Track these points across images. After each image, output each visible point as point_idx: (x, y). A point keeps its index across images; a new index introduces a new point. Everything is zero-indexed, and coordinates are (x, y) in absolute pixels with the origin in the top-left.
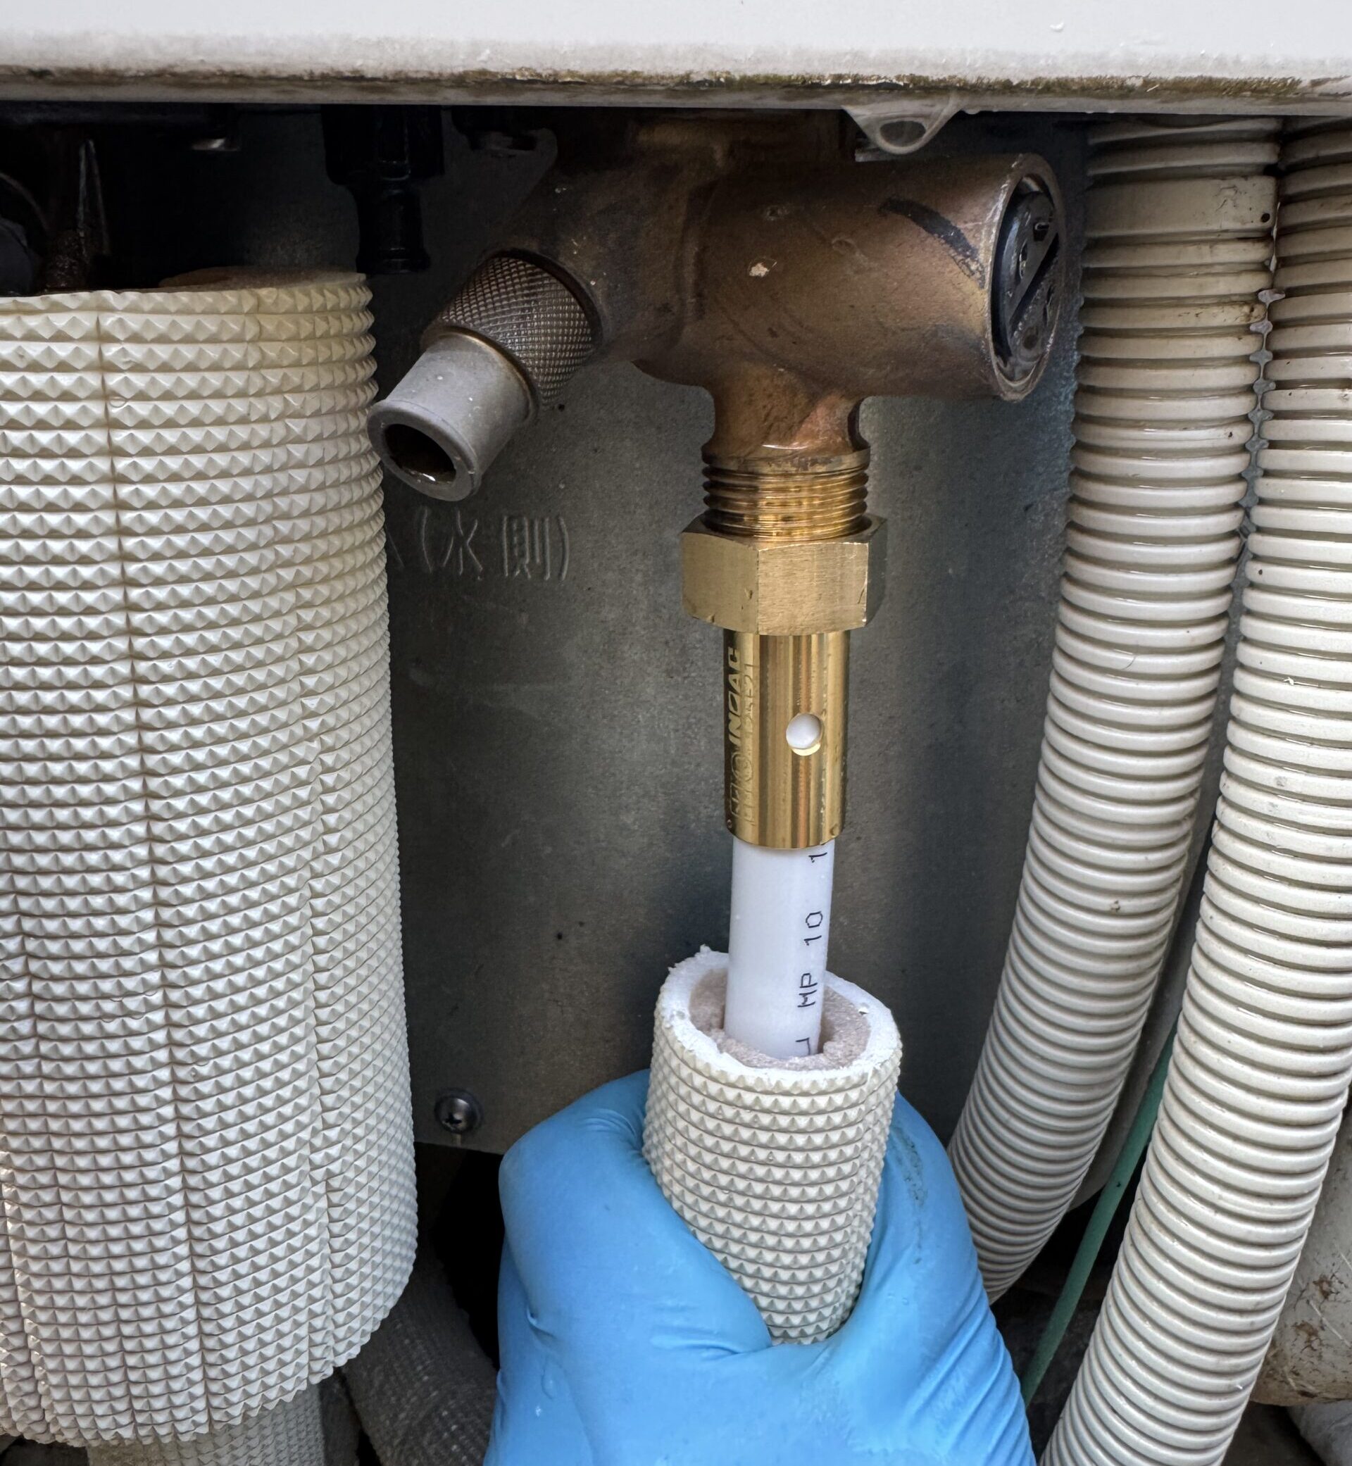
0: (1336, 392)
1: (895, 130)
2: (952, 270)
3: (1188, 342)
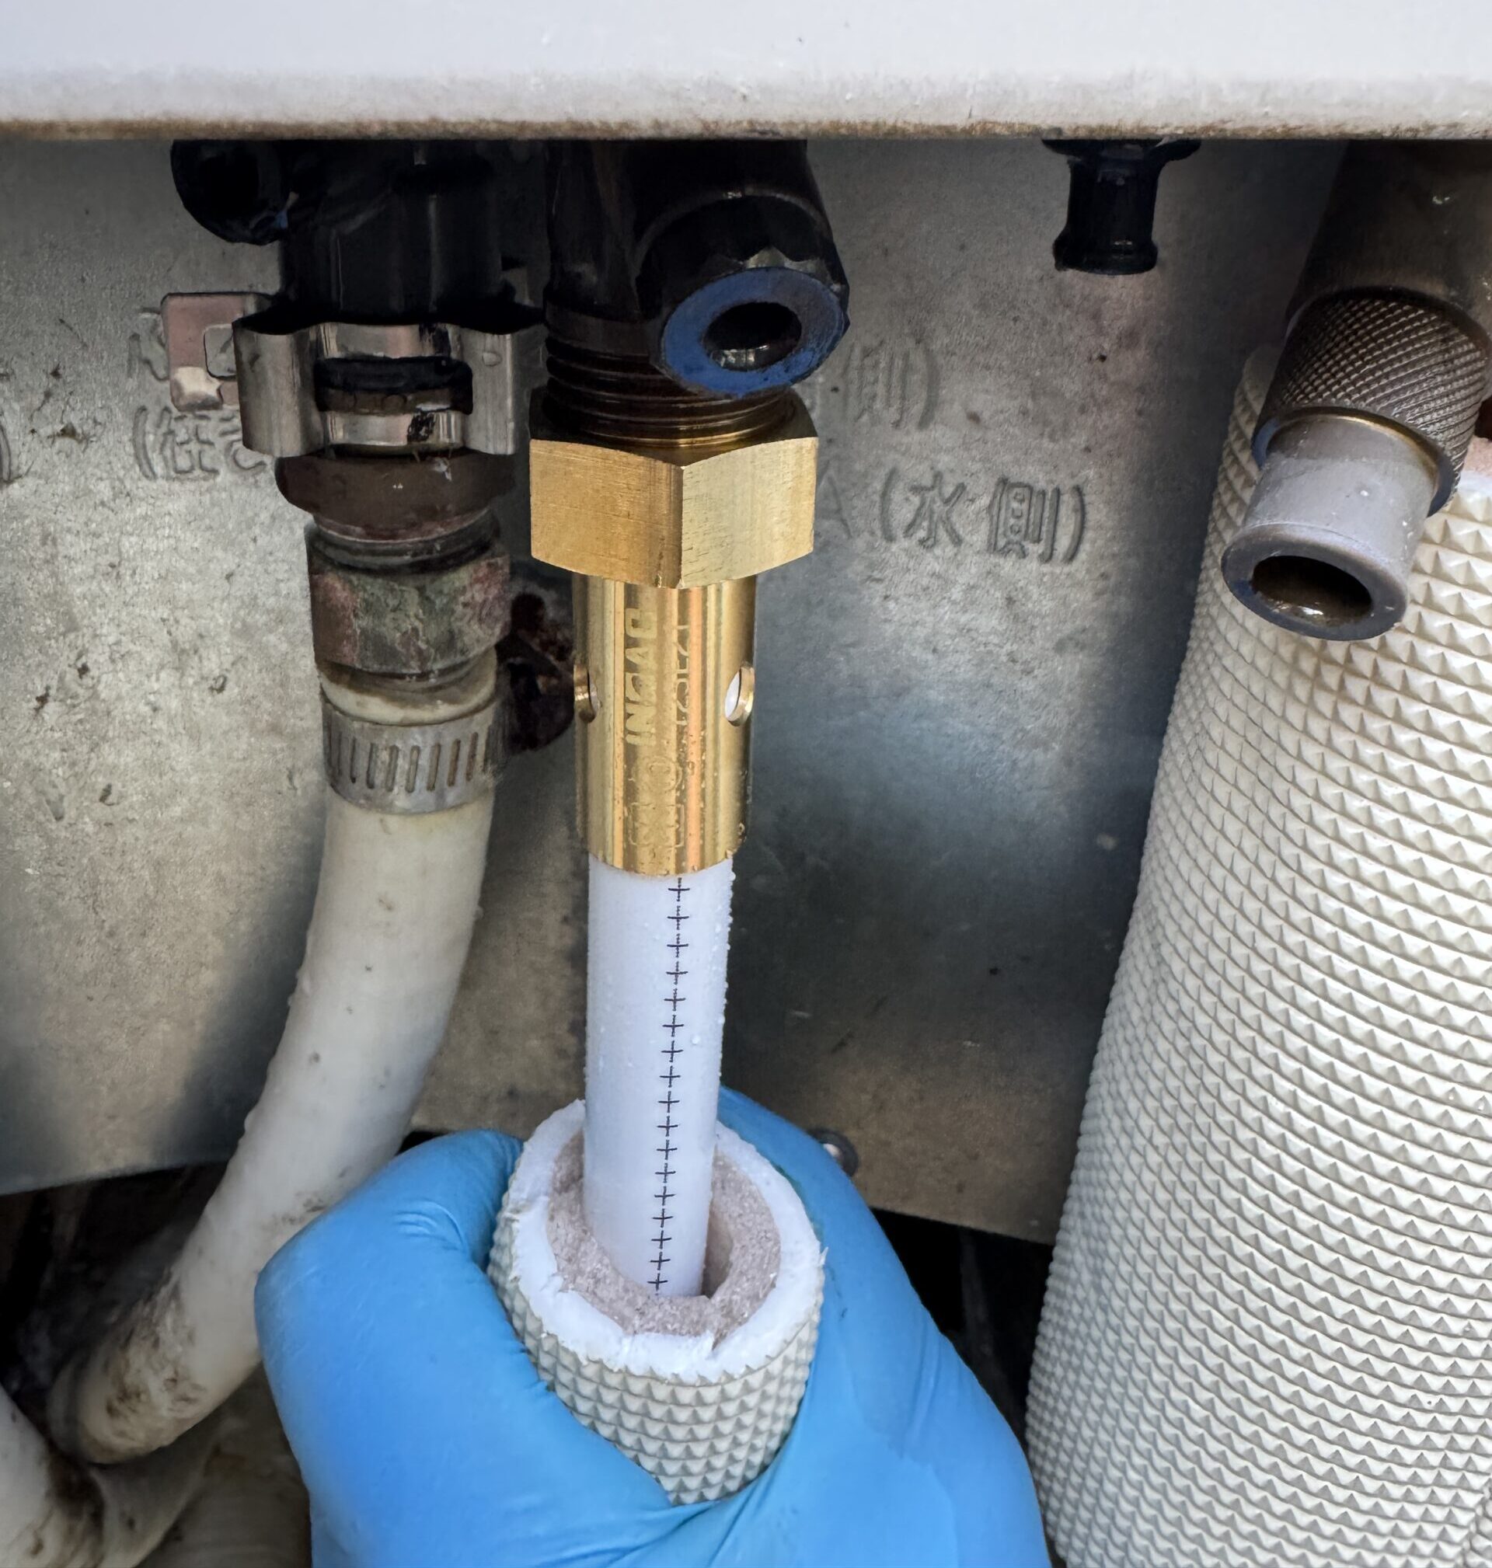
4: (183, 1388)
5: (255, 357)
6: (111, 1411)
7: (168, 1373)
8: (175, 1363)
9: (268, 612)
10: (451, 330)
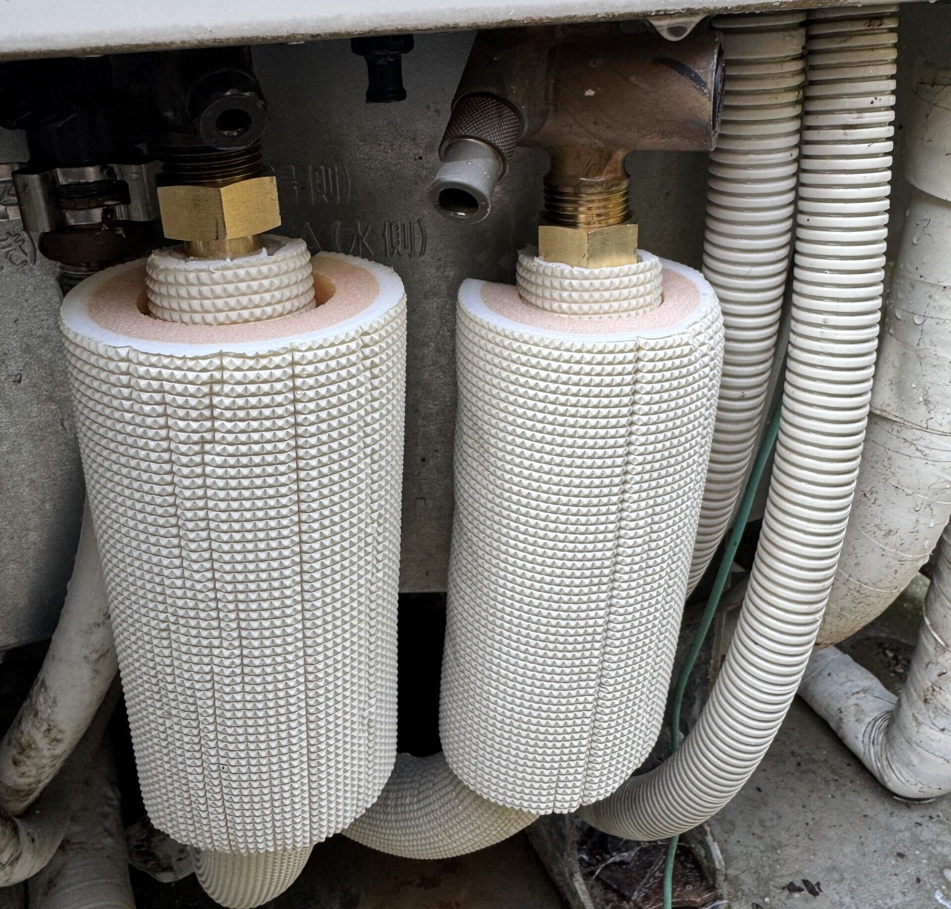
0: (842, 131)
1: (674, 30)
2: (695, 92)
3: (771, 111)
4: (54, 734)
5: (25, 186)
6: (16, 763)
7: (45, 727)
8: (48, 720)
9: (39, 337)
10: (115, 167)
